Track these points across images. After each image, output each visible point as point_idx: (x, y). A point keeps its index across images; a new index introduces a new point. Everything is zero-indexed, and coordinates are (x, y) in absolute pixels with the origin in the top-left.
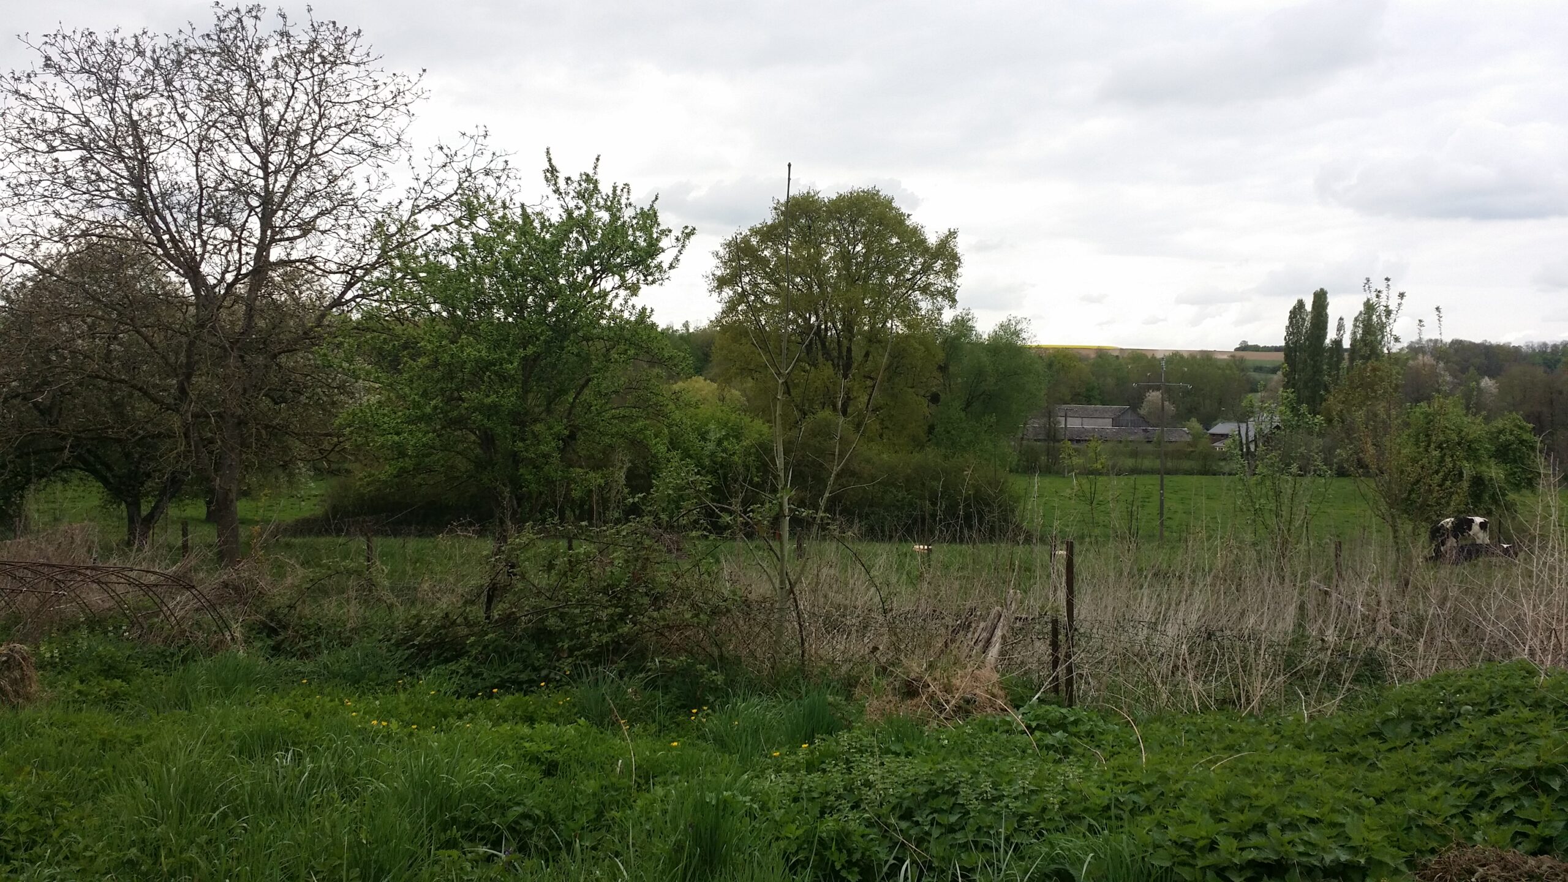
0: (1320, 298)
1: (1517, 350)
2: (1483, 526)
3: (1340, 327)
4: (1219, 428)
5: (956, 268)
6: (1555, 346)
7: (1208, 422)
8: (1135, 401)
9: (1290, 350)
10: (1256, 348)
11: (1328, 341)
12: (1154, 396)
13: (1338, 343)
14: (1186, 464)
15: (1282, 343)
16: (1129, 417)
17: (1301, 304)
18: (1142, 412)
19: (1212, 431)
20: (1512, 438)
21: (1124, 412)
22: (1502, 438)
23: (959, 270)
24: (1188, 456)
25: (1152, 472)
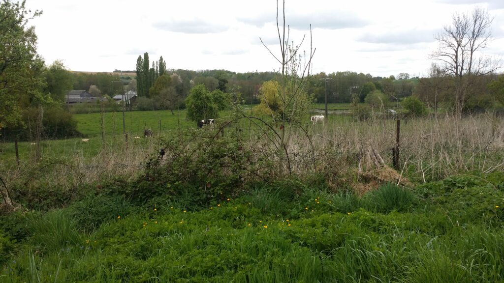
0: (146, 55)
1: (195, 72)
2: (213, 121)
3: (153, 65)
4: (116, 97)
5: (35, 40)
6: (205, 71)
7: (111, 95)
8: (87, 88)
9: (138, 72)
10: (120, 71)
11: (149, 69)
12: (93, 87)
13: (152, 69)
14: (109, 109)
15: (136, 70)
16: (86, 94)
17: (140, 57)
18: (89, 92)
19: (114, 98)
20: (218, 96)
21: (84, 93)
22: (216, 96)
23: (36, 41)
24: (109, 106)
25: (98, 112)
